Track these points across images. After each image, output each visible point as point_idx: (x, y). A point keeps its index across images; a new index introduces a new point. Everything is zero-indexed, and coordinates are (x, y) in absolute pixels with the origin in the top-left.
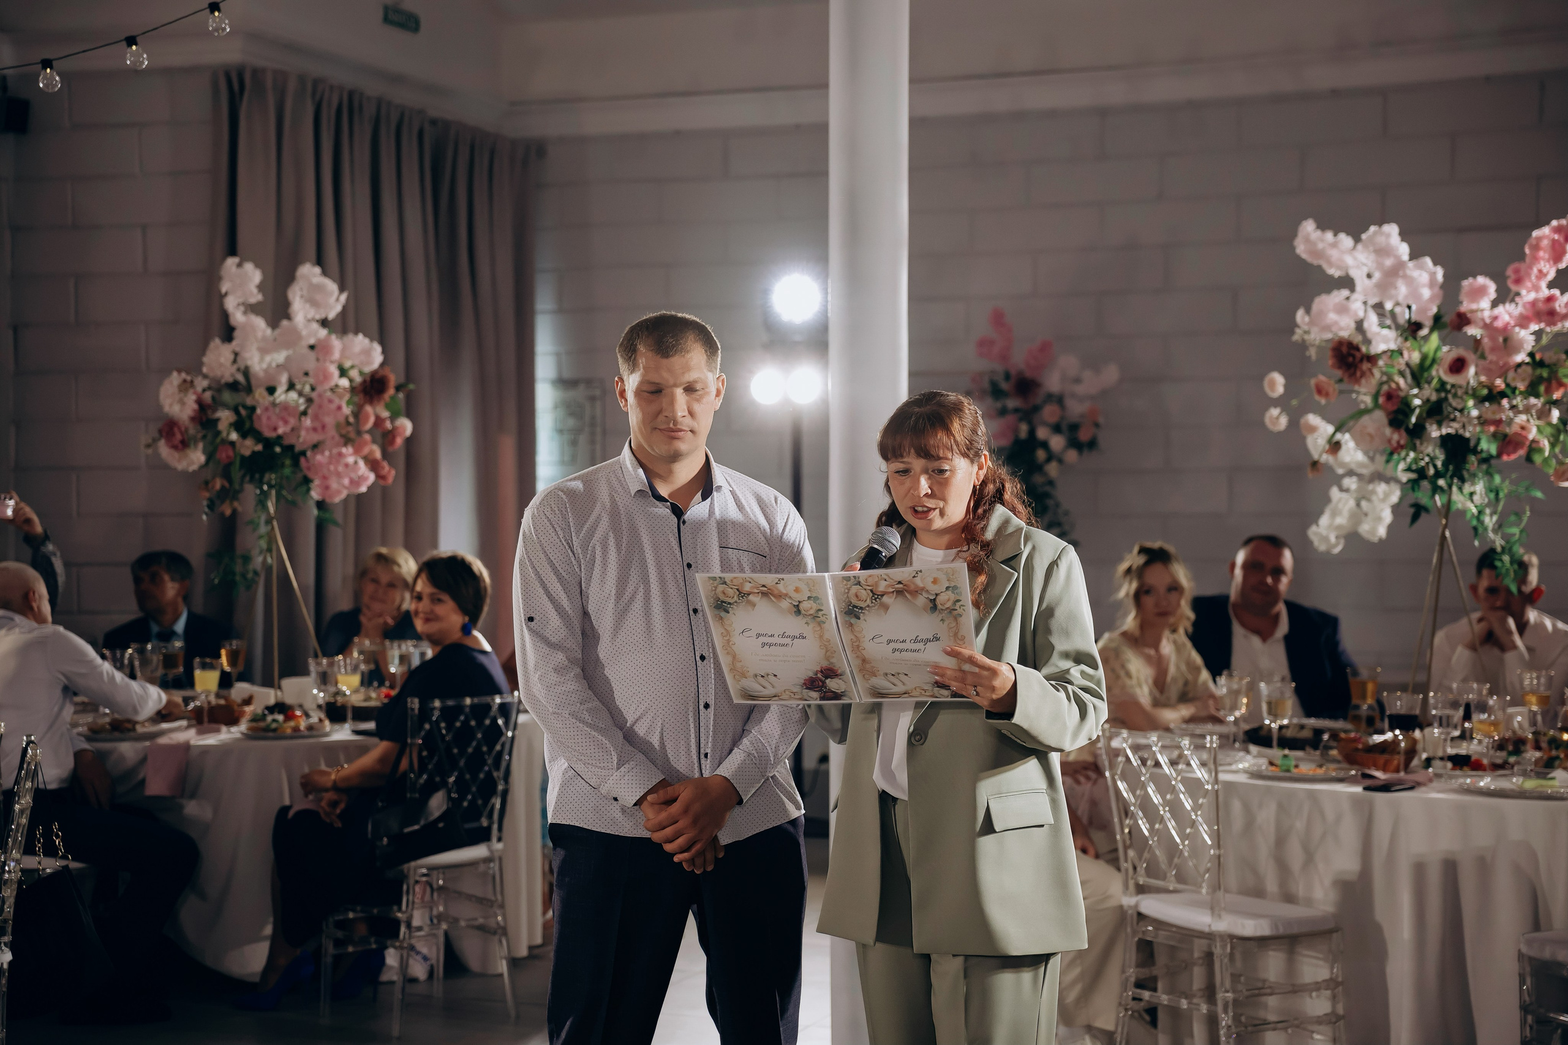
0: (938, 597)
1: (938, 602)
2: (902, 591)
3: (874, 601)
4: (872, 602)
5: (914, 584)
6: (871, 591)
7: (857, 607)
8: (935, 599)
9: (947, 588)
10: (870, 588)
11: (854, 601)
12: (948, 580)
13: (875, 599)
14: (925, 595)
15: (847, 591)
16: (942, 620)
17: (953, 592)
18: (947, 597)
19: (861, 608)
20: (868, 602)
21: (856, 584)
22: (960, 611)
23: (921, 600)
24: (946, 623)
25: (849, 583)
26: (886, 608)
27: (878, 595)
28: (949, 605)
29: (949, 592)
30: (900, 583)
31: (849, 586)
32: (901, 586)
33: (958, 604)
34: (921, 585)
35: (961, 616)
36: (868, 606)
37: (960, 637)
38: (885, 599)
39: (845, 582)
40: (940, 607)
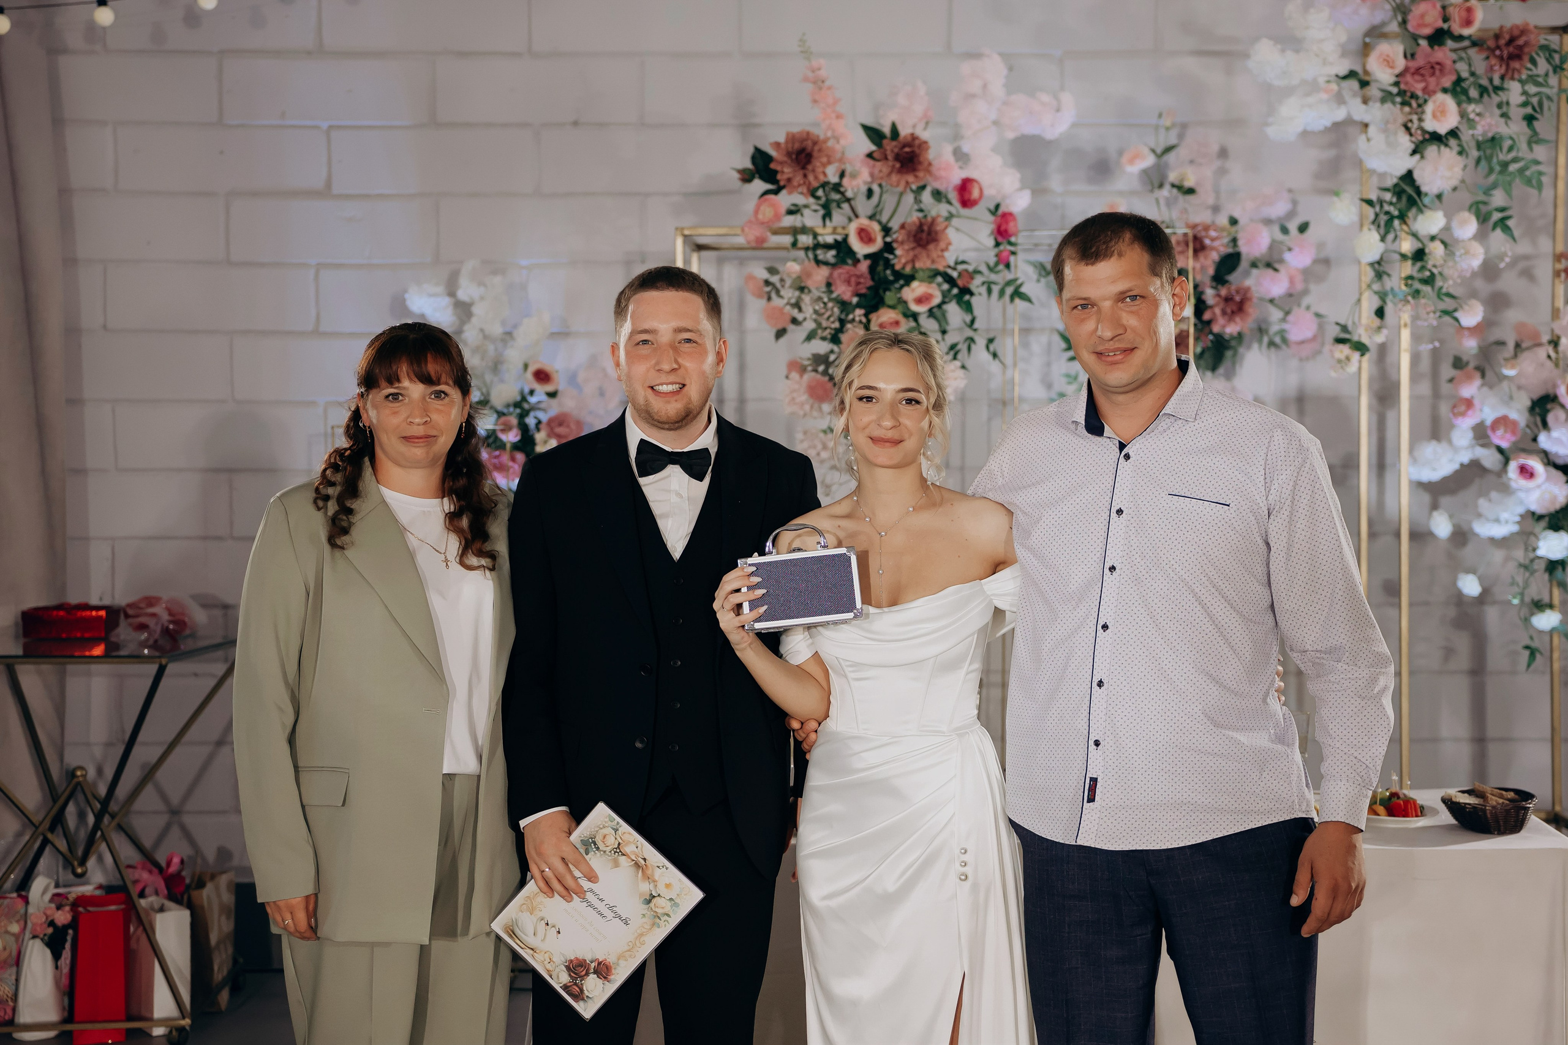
0: (658, 898)
1: (654, 901)
2: (639, 866)
3: (613, 852)
4: (610, 852)
5: (653, 871)
6: (619, 844)
7: (595, 844)
8: (654, 897)
9: (671, 899)
10: (621, 841)
11: (598, 840)
12: (678, 895)
13: (615, 852)
14: (652, 887)
15: (601, 826)
16: (644, 915)
17: (671, 907)
18: (664, 905)
19: (598, 849)
20: (608, 849)
21: (613, 829)
22: (662, 923)
23: (645, 887)
24: (644, 920)
25: (610, 823)
26: (616, 864)
27: (620, 851)
28: (659, 911)
29: (669, 903)
30: (645, 860)
31: (607, 825)
32: (643, 862)
33: (666, 917)
34: (656, 878)
35: (659, 927)
36: (605, 852)
37: (641, 940)
38: (622, 859)
39: (607, 820)
40: (652, 905)
